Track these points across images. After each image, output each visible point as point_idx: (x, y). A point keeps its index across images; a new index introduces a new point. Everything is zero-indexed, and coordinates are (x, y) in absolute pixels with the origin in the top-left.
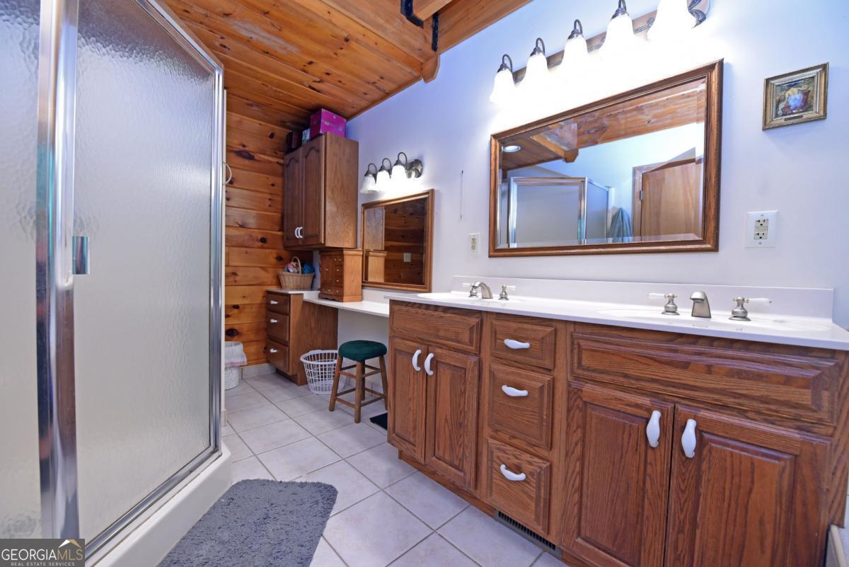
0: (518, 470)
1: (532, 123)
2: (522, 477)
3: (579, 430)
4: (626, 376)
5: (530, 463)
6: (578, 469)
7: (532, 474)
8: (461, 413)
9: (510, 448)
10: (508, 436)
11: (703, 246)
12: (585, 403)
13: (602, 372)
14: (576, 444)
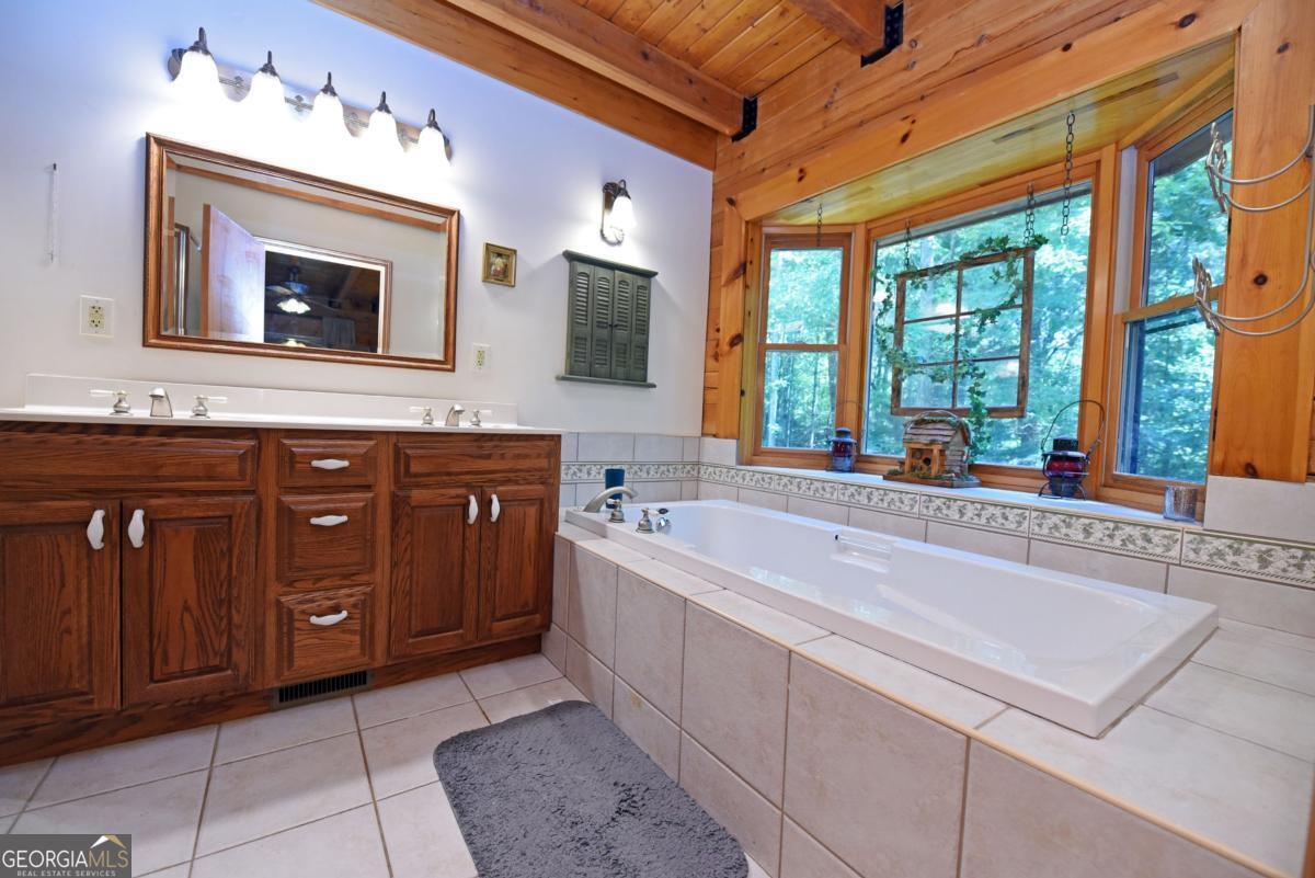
0: (336, 610)
1: (225, 155)
2: (344, 614)
3: (409, 535)
4: (449, 474)
5: (351, 596)
6: (408, 572)
7: (355, 606)
8: (221, 585)
9: (317, 594)
10: (310, 582)
11: (445, 366)
12: (413, 508)
13: (429, 475)
14: (406, 549)
